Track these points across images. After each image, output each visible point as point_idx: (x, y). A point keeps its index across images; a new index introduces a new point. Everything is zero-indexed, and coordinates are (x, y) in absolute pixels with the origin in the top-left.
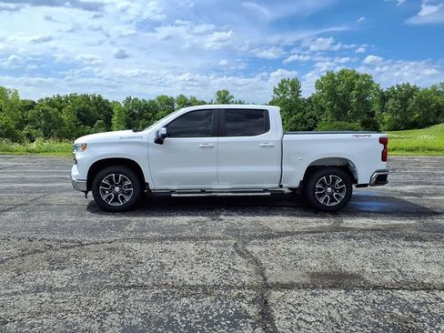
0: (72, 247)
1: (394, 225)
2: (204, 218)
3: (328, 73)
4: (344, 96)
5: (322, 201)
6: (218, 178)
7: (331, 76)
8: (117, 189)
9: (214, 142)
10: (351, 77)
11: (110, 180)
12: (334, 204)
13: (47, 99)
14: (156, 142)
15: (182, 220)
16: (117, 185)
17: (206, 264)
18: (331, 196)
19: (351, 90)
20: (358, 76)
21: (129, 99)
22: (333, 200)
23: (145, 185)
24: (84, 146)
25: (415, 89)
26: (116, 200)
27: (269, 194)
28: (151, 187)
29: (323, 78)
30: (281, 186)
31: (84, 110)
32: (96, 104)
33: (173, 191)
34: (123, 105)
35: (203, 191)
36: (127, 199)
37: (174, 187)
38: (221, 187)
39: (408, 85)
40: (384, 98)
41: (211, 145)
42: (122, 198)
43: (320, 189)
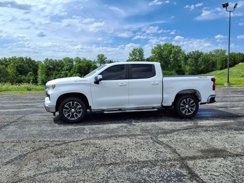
0: (61, 144)
1: (224, 123)
2: (125, 125)
3: (158, 45)
4: (167, 57)
5: (184, 112)
6: (129, 102)
7: (159, 47)
8: (73, 110)
9: (126, 83)
10: (170, 47)
11: (69, 105)
12: (190, 114)
14: (95, 83)
15: (113, 126)
16: (73, 108)
17: (143, 149)
18: (188, 110)
19: (170, 54)
20: (173, 47)
21: (47, 60)
22: (189, 112)
23: (89, 107)
24: (54, 87)
25: (202, 53)
26: (73, 116)
27: (157, 109)
28: (92, 108)
29: (155, 48)
30: (162, 105)
31: (20, 66)
32: (28, 63)
33: (104, 110)
34: (43, 63)
35: (120, 110)
36: (79, 116)
37: (104, 108)
38: (130, 107)
39: (198, 51)
40: (186, 58)
41: (125, 84)
42: (76, 115)
43: (182, 106)
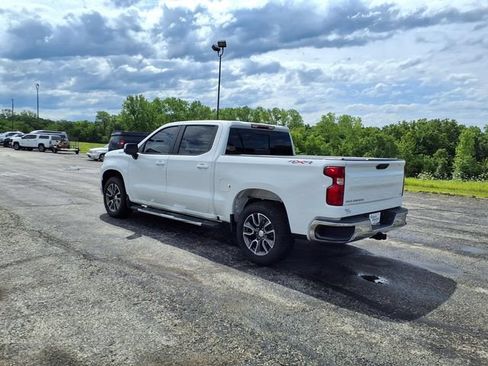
5: (249, 246)
11: (111, 189)
12: (260, 254)
13: (391, 126)
18: (262, 242)
27: (200, 224)
31: (432, 138)
32: (448, 130)
34: (483, 131)
36: (118, 207)
37: (144, 202)
41: (163, 162)
